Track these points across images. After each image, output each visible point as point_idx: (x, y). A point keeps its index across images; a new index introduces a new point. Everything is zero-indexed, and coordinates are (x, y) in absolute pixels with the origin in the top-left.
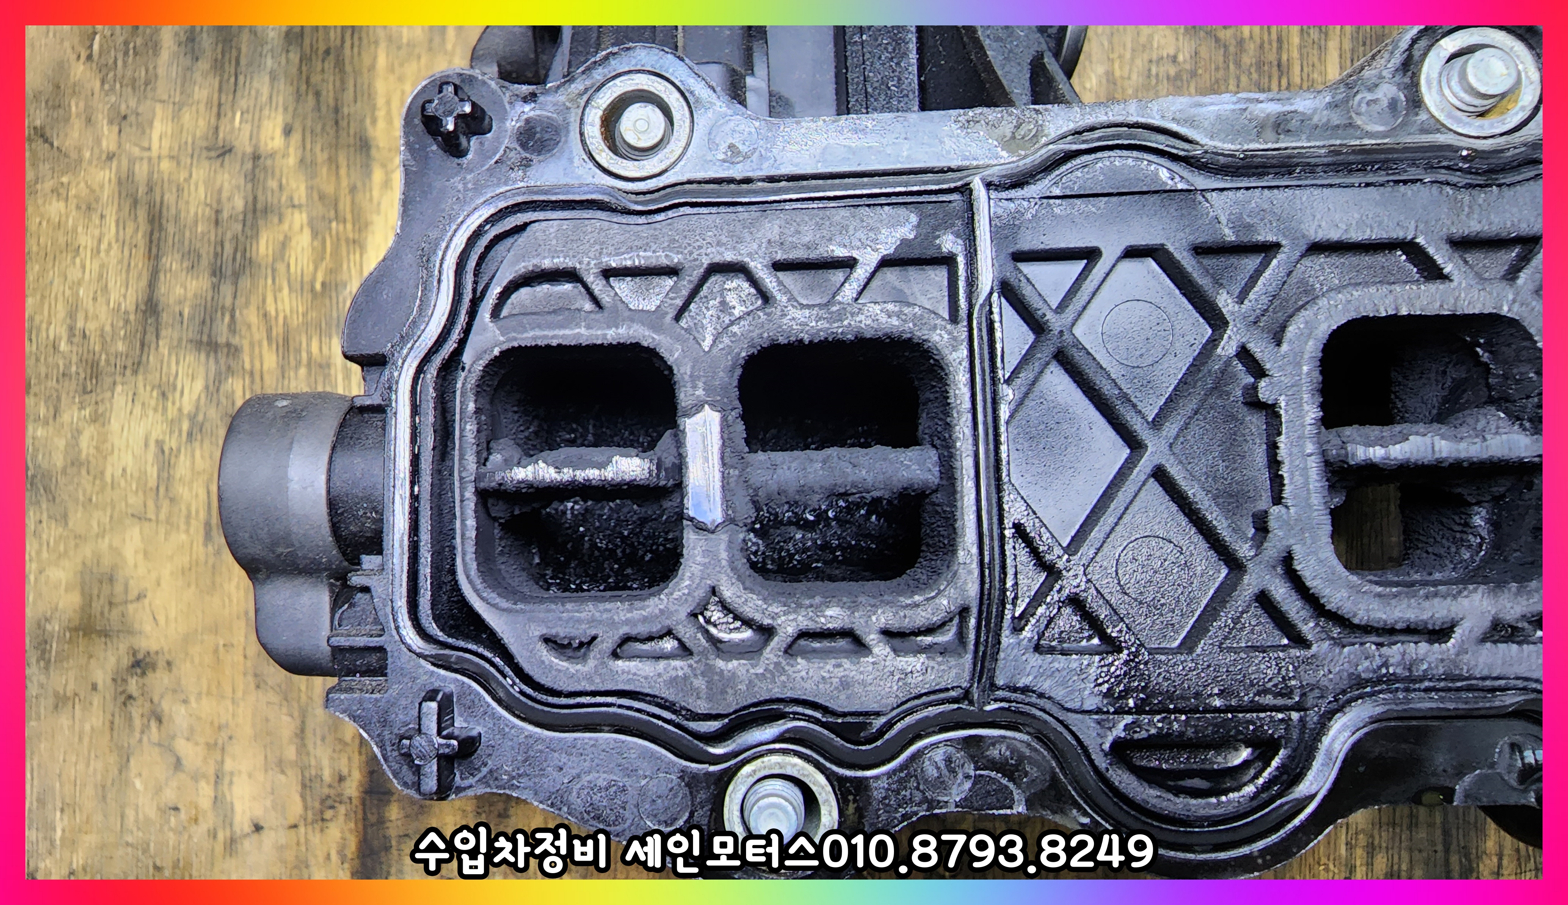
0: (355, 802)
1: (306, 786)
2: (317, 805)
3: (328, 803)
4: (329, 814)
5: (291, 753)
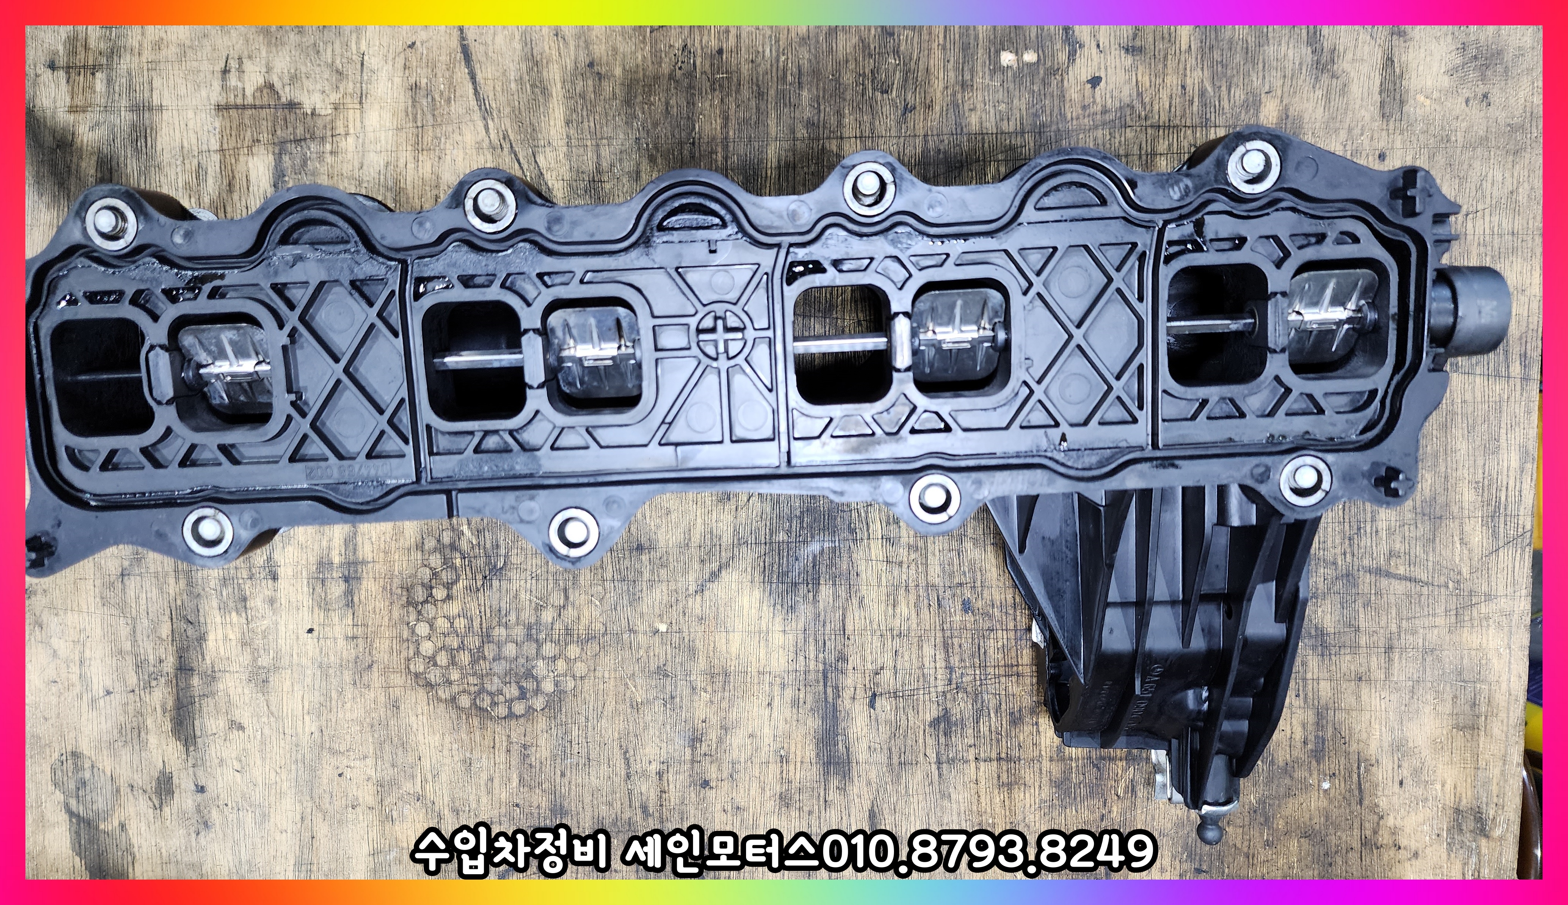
0: (171, 675)
1: (138, 666)
2: (146, 677)
3: (154, 677)
4: (154, 683)
5: (127, 646)
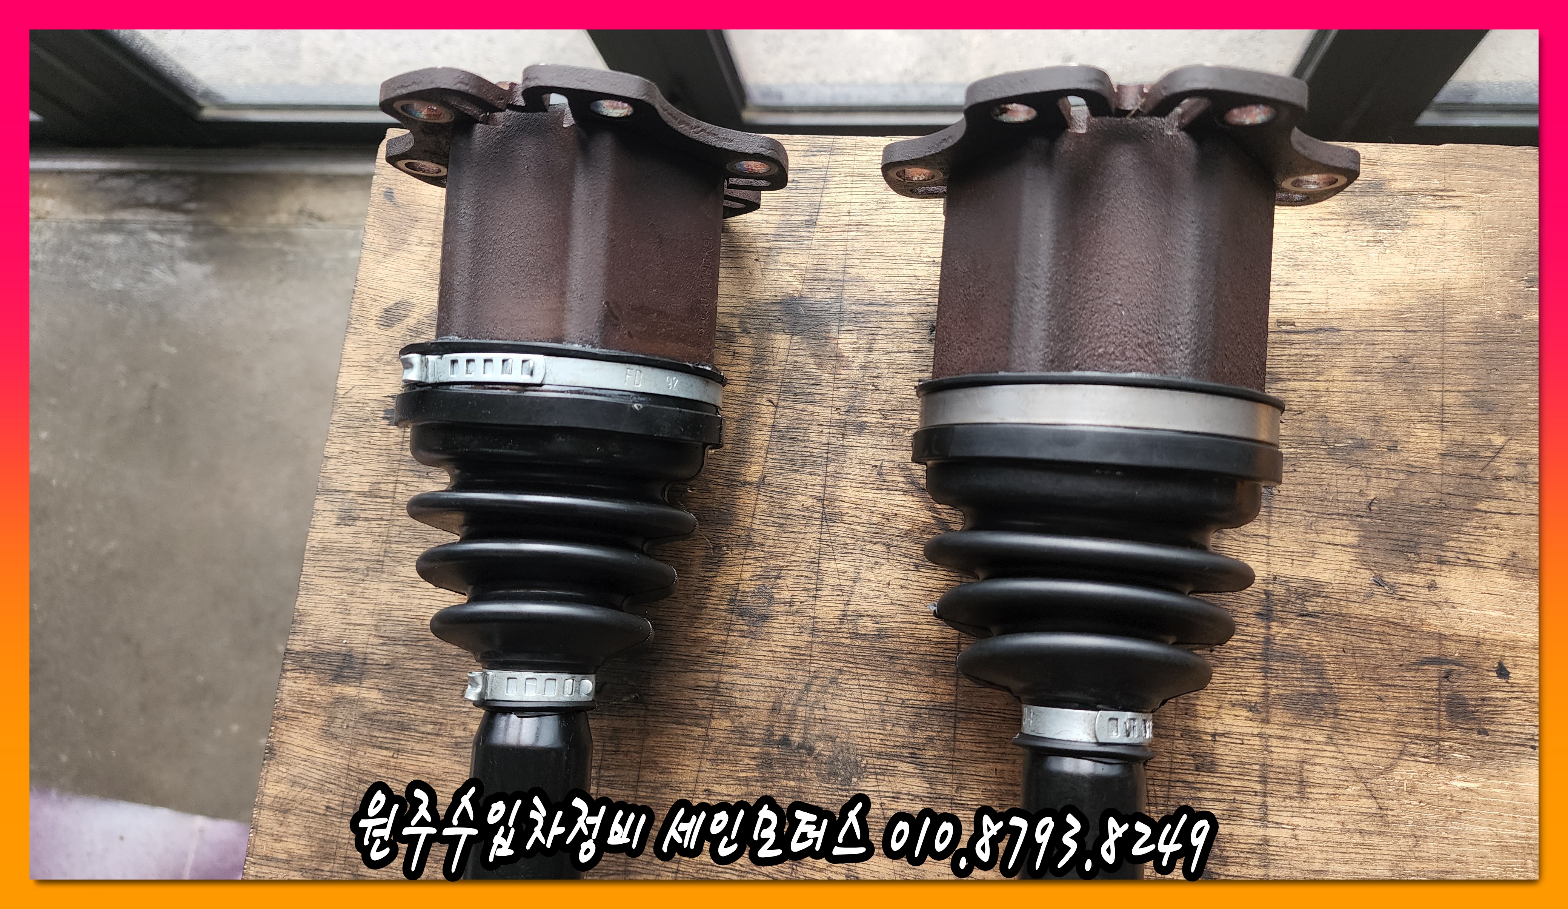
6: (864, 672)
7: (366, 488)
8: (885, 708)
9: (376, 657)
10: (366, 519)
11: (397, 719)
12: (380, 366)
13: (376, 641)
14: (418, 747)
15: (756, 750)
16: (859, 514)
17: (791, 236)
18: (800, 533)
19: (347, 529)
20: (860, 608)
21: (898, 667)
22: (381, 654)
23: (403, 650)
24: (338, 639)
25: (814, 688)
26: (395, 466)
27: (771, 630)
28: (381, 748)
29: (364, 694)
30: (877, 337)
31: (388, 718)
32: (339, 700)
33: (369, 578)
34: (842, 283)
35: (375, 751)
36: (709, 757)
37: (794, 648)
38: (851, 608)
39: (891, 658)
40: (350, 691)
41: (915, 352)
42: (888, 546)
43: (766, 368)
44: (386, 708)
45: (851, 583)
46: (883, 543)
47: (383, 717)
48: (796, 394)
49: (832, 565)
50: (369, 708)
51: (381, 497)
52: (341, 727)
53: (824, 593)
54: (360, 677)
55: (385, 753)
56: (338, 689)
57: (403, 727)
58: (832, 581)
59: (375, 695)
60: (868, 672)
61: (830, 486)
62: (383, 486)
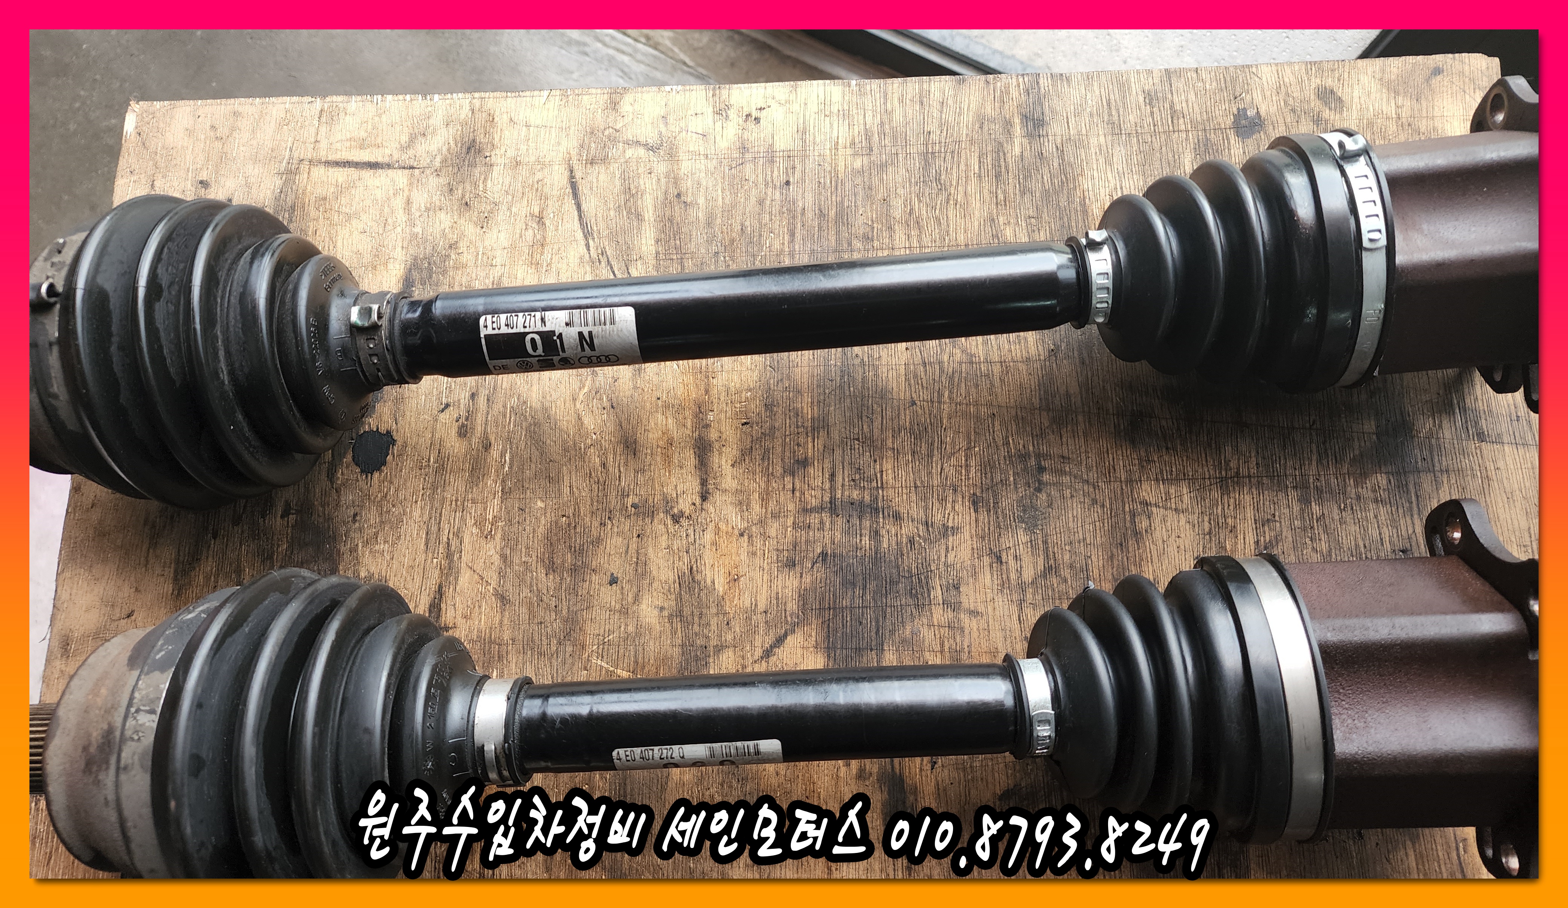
6: (1106, 525)
7: (1178, 107)
8: (1082, 544)
9: (1046, 144)
10: (1152, 113)
11: (1003, 170)
12: (1282, 96)
13: (1059, 141)
14: (986, 191)
15: (1031, 448)
16: (1231, 507)
17: (1466, 422)
18: (1207, 461)
19: (1141, 99)
20: (1155, 515)
21: (1115, 550)
22: (1049, 148)
23: (1056, 164)
24: (1053, 111)
25: (1086, 488)
26: (1200, 127)
27: (1124, 448)
28: (980, 162)
29: (1017, 141)
30: (1388, 506)
31: (1003, 164)
32: (1008, 124)
33: (1106, 126)
34: (1431, 470)
35: (977, 160)
36: (1019, 413)
37: (1114, 467)
38: (1154, 509)
39: (1121, 545)
40: (1018, 130)
41: (1382, 539)
42: (1210, 533)
43: (1343, 416)
44: (1010, 160)
45: (1173, 506)
46: (1211, 529)
47: (1002, 160)
48: (1324, 443)
49: (1185, 491)
50: (1007, 147)
51: (1172, 122)
52: (989, 129)
53: (1162, 486)
54: (1030, 136)
55: (977, 167)
56: (1017, 120)
57: (998, 176)
58: (1172, 491)
59: (1017, 150)
60: (1106, 528)
61: (1250, 481)
62: (1181, 121)
